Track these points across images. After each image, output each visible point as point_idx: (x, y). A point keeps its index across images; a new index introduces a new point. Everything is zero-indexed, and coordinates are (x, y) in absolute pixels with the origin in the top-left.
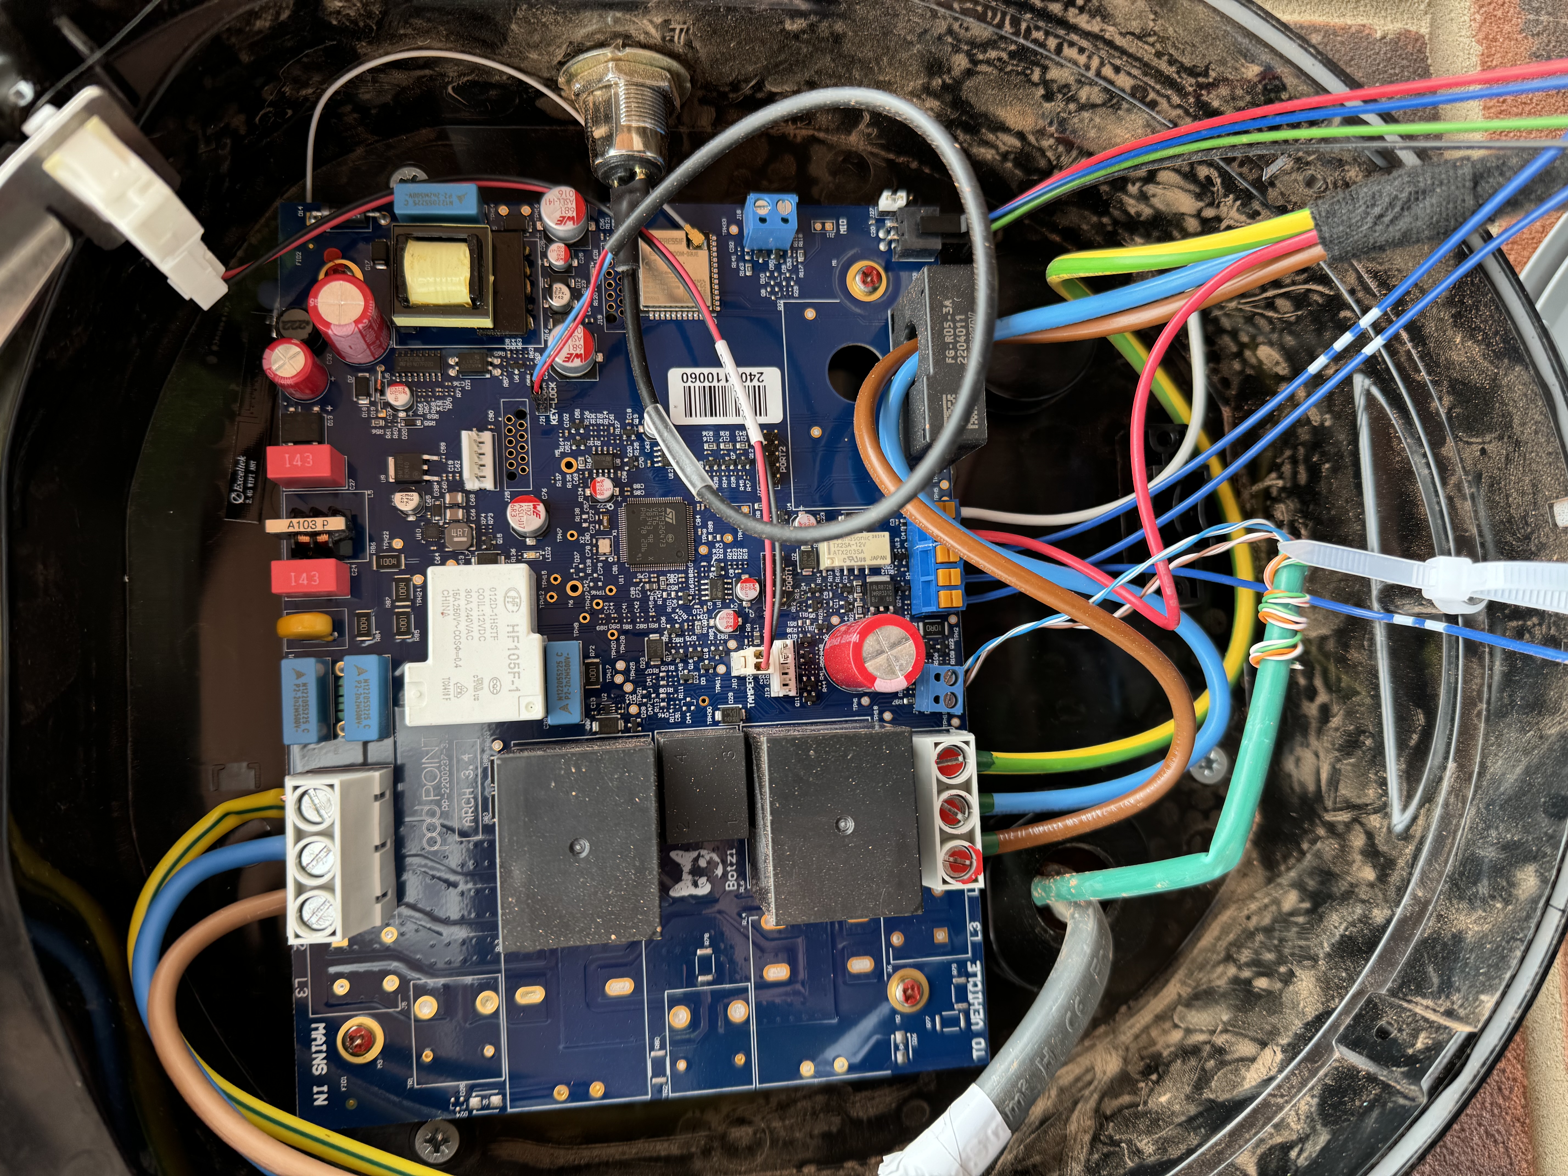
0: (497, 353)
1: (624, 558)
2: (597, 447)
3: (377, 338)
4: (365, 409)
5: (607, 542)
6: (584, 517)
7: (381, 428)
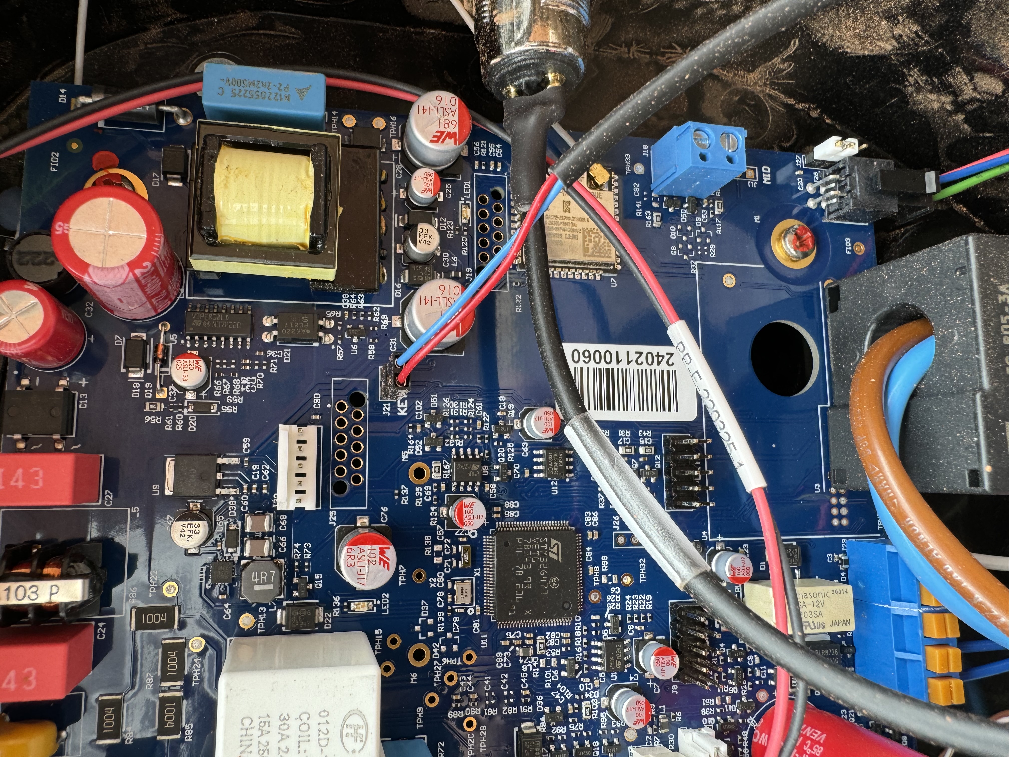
0: (329, 314)
1: (490, 611)
2: (458, 448)
3: (164, 287)
4: (137, 385)
5: (467, 586)
6: (437, 548)
7: (158, 414)
